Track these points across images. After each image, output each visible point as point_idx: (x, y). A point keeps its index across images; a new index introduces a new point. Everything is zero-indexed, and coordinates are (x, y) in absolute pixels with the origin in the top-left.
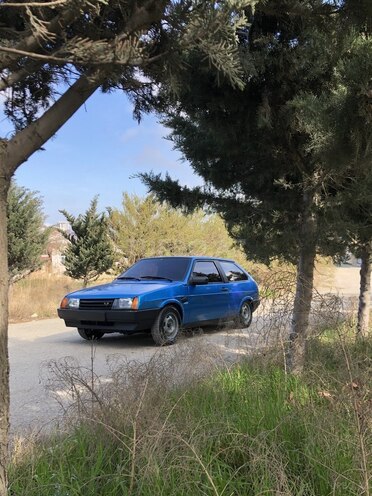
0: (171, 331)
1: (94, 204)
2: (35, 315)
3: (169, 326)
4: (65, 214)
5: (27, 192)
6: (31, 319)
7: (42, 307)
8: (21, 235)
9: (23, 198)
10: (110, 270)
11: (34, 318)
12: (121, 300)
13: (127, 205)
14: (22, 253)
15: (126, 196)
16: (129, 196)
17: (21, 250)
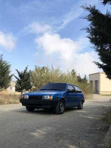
0: (62, 109)
1: (26, 68)
2: (6, 103)
3: (61, 107)
4: (17, 71)
5: (6, 62)
6: (5, 104)
7: (8, 100)
8: (3, 76)
9: (5, 64)
10: (29, 90)
11: (6, 104)
12: (45, 96)
13: (36, 70)
14: (3, 82)
15: (36, 67)
16: (37, 67)
17: (3, 81)
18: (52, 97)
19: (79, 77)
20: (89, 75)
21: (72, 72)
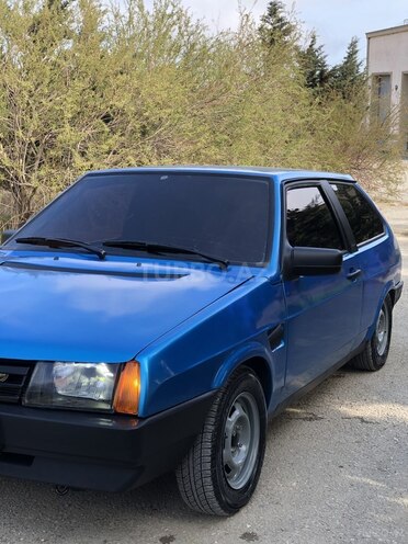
18: (136, 385)
19: (310, 58)
20: (370, 36)
21: (264, 19)
